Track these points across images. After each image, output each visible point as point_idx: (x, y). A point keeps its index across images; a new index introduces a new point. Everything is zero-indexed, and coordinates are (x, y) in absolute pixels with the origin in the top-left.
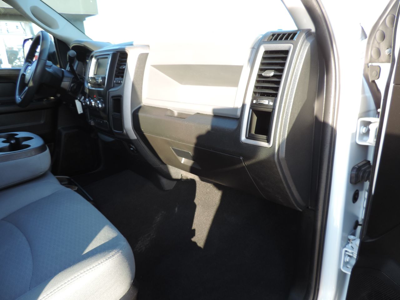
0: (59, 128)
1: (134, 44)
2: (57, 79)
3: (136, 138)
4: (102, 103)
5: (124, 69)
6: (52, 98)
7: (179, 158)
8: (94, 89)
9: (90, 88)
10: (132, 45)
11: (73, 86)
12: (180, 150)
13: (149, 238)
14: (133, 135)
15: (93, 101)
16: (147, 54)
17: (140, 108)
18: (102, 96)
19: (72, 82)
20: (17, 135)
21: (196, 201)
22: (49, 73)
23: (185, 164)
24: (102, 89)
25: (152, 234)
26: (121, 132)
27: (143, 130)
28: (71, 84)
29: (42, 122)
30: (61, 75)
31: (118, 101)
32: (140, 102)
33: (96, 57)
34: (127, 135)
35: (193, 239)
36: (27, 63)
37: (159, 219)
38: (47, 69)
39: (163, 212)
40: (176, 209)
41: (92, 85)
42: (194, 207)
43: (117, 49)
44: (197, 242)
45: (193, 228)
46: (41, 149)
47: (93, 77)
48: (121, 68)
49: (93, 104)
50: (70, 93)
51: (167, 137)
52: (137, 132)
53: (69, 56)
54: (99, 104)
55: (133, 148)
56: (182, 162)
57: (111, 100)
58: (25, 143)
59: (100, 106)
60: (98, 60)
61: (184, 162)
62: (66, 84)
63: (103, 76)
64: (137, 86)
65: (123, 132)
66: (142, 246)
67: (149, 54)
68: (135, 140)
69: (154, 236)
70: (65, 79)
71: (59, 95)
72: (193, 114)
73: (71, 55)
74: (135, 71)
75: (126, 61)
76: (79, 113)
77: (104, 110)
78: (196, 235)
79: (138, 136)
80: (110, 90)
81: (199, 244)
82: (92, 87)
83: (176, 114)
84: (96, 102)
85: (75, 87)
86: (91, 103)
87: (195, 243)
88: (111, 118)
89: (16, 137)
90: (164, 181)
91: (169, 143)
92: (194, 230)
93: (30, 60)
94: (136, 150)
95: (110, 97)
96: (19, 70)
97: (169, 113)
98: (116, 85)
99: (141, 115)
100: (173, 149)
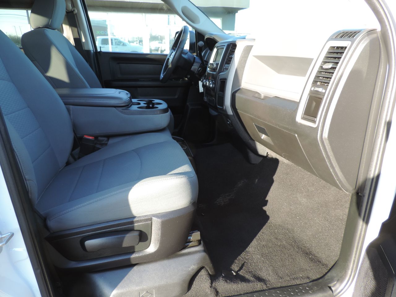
0: (188, 104)
1: (246, 38)
2: (189, 63)
3: (232, 114)
4: (213, 83)
5: (232, 58)
6: (186, 79)
7: (260, 134)
8: (211, 72)
9: (208, 72)
10: (245, 38)
11: (200, 69)
12: (259, 126)
13: (229, 197)
14: (230, 112)
15: (208, 82)
16: (252, 46)
17: (239, 89)
18: (214, 78)
19: (200, 67)
20: (154, 101)
21: (275, 177)
22: (184, 58)
23: (264, 139)
24: (215, 73)
25: (232, 195)
26: (222, 108)
27: (237, 107)
28: (199, 68)
29: (176, 97)
30: (192, 60)
31: (224, 82)
32: (240, 85)
33: (217, 47)
34: (225, 111)
35: (264, 208)
36: (172, 50)
37: (240, 184)
38: (183, 55)
39: (245, 180)
40: (257, 180)
41: (210, 70)
42: (272, 181)
43: (231, 42)
44: (267, 211)
45: (266, 199)
46: (165, 111)
47: (212, 63)
48: (230, 56)
49: (207, 84)
50: (197, 76)
51: (251, 114)
52: (233, 109)
53: (198, 46)
54: (211, 84)
55: (229, 122)
56: (262, 138)
57: (219, 82)
58: (156, 106)
59: (211, 86)
60: (218, 50)
61: (263, 138)
62: (195, 67)
63: (217, 62)
64: (239, 72)
65: (223, 108)
66: (222, 201)
67: (253, 46)
68: (231, 115)
69: (233, 197)
70: (195, 64)
71: (189, 76)
72: (272, 97)
73: (200, 46)
74: (240, 59)
75: (234, 52)
76: (200, 91)
77: (213, 89)
78: (268, 205)
79: (234, 113)
80: (220, 74)
81: (268, 213)
82: (210, 71)
83: (262, 97)
84: (209, 82)
85: (201, 71)
86: (206, 83)
87: (265, 212)
88: (217, 96)
89: (153, 102)
90: (251, 155)
91: (253, 120)
92: (267, 201)
93: (175, 48)
94: (231, 124)
95: (219, 79)
96: (167, 55)
97: (257, 95)
98: (225, 70)
99: (237, 95)
100: (256, 125)
